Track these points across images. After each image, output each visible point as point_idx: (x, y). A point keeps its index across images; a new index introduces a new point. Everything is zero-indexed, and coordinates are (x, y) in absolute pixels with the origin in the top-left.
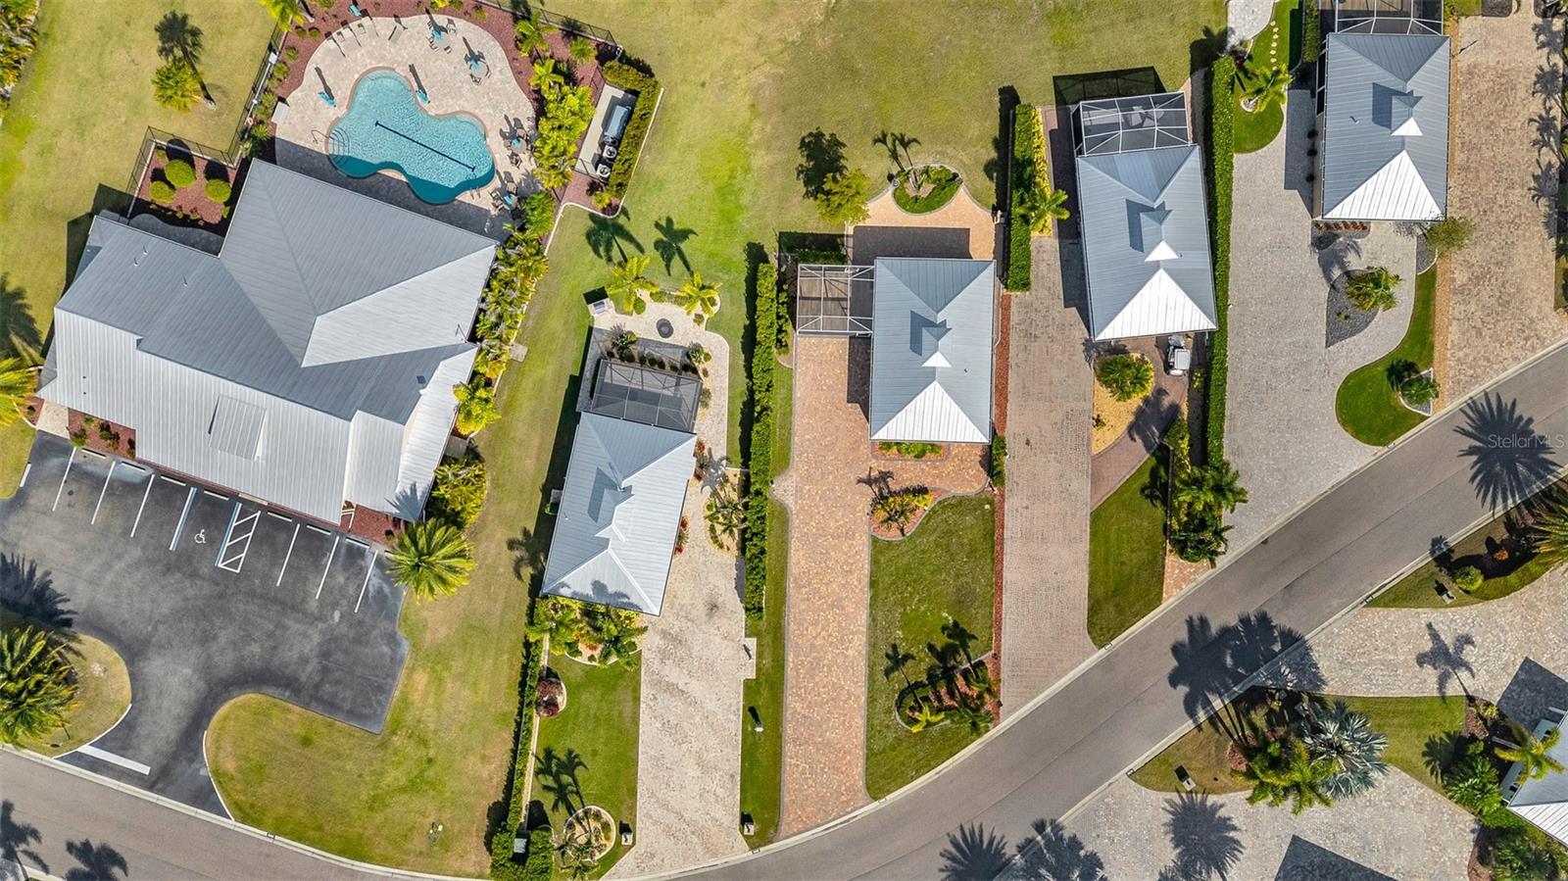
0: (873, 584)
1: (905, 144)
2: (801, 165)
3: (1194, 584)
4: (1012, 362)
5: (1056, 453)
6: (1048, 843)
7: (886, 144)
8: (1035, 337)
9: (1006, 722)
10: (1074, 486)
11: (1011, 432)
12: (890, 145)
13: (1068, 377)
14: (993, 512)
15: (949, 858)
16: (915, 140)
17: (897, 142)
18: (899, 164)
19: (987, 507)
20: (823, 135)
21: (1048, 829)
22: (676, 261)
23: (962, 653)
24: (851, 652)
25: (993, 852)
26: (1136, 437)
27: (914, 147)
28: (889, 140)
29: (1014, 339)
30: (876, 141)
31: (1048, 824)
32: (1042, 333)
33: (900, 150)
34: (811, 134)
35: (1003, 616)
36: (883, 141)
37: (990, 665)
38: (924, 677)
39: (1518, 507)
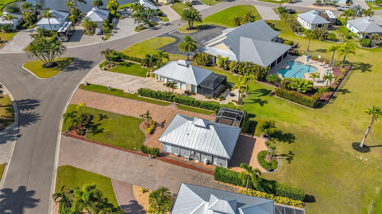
0: (130, 117)
2: (282, 132)
3: (52, 208)
4: (186, 169)
5: (142, 173)
6: (13, 137)
7: (289, 154)
8: (193, 179)
9: (60, 136)
10: (124, 176)
11: (159, 162)
12: (288, 155)
13: (171, 185)
14: (132, 149)
15: (35, 115)
16: (290, 162)
17: (289, 157)
18: (280, 156)
19: (135, 148)
21: (16, 138)
23: (92, 131)
24: (114, 109)
25: (26, 124)
26: (130, 203)
28: (291, 155)
29: (196, 172)
31: (17, 138)
32: (194, 182)
33: (286, 157)
35: (94, 144)
37: (81, 136)
38: (92, 121)
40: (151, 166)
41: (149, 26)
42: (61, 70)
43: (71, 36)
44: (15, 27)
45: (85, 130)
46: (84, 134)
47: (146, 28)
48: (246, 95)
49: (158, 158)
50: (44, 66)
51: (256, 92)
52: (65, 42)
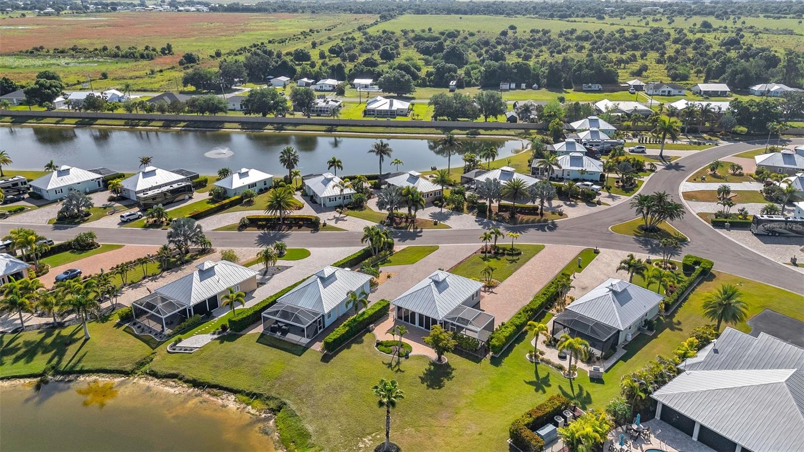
0: (510, 275)
1: (389, 364)
2: (448, 380)
6: (489, 226)
9: (483, 244)
10: (413, 270)
15: (525, 232)
16: (383, 363)
17: (393, 367)
20: (427, 385)
21: (487, 228)
22: (542, 376)
23: (487, 256)
24: (530, 266)
25: (509, 229)
26: (380, 271)
27: (387, 362)
30: (403, 372)
33: (394, 364)
34: (434, 389)
35: (465, 258)
36: (399, 370)
37: (480, 252)
38: (506, 256)
39: (283, 231)
42: (637, 236)
45: (489, 253)
48: (561, 372)
51: (576, 388)
52: (753, 233)
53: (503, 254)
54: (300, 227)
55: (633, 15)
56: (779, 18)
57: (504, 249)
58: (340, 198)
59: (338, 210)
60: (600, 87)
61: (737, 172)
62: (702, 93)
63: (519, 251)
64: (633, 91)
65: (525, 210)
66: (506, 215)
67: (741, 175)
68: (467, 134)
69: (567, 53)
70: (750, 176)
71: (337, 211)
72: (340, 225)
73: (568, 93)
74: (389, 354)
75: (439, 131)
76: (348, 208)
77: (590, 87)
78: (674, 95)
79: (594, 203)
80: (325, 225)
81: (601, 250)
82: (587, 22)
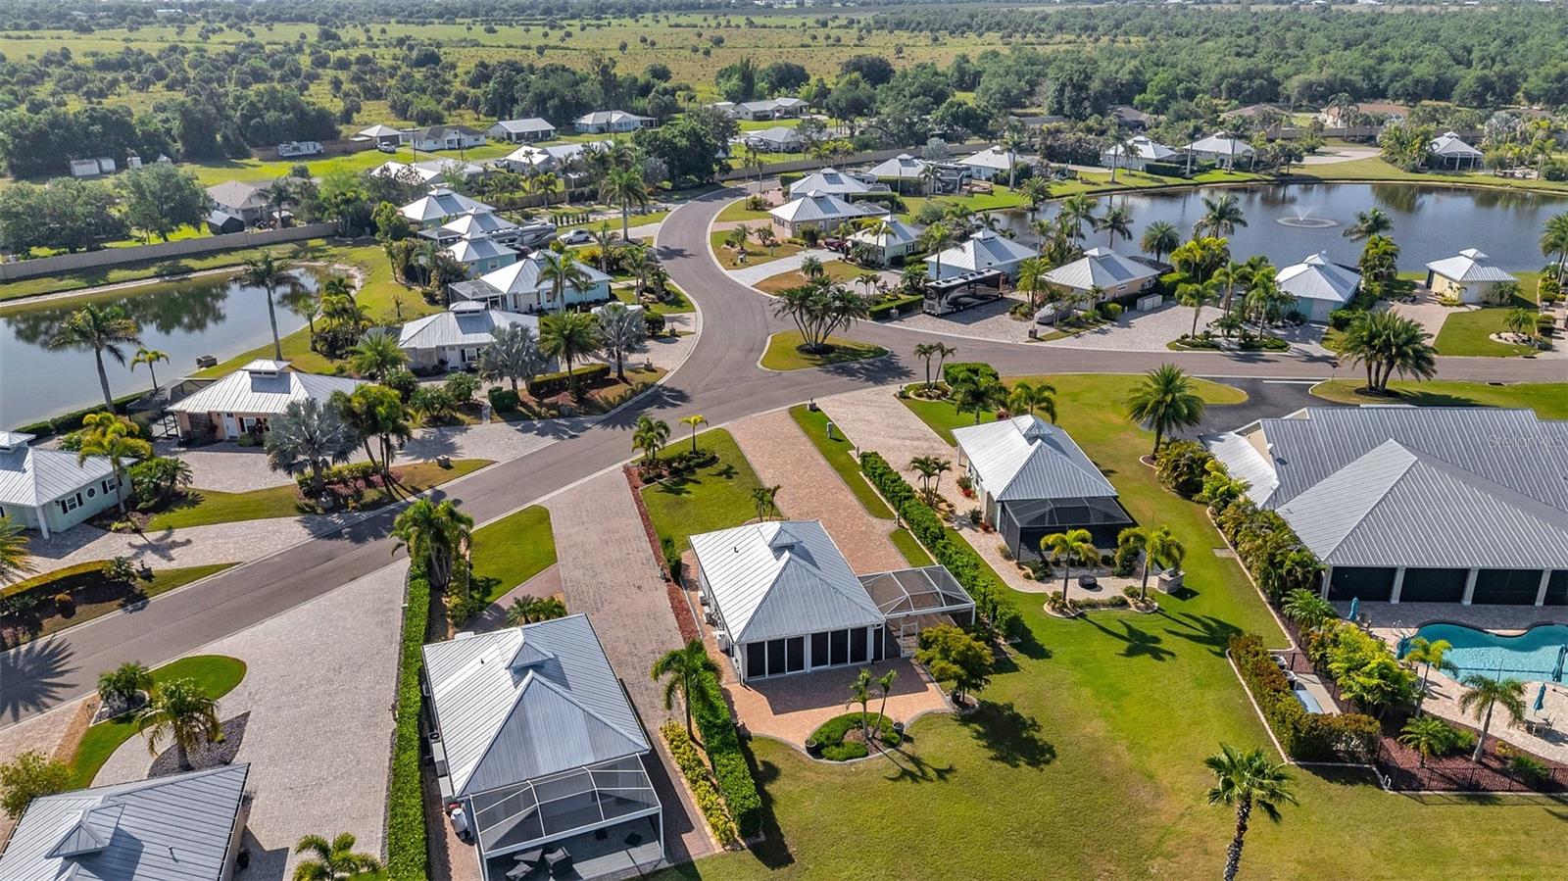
1: (905, 773)
2: (1038, 731)
4: (677, 633)
5: (605, 587)
6: (565, 432)
7: (935, 770)
9: (616, 466)
12: (928, 769)
16: (893, 780)
17: (919, 773)
18: (903, 753)
20: (1030, 764)
22: (1124, 632)
23: (668, 484)
24: (771, 470)
25: (611, 424)
27: (894, 772)
28: (932, 774)
30: (950, 770)
31: (567, 438)
33: (910, 767)
34: (1048, 762)
35: (635, 505)
36: (941, 774)
37: (639, 482)
38: (698, 470)
39: (17, 644)
40: (639, 588)
41: (1240, 345)
42: (819, 365)
43: (973, 307)
44: (886, 256)
45: (660, 476)
46: (647, 481)
47: (1216, 347)
48: (1133, 608)
49: (672, 583)
50: (801, 349)
51: (1188, 621)
52: (933, 315)
53: (690, 469)
54: (68, 611)
55: (147, 24)
56: (424, 24)
57: (681, 458)
58: (91, 493)
59: (116, 525)
60: (319, 146)
61: (768, 242)
62: (514, 138)
63: (708, 456)
64: (390, 148)
65: (585, 380)
66: (565, 399)
67: (775, 245)
68: (157, 275)
69: (119, 95)
70: (790, 242)
71: (118, 531)
72: (182, 559)
73: (254, 166)
74: (867, 754)
75: (69, 282)
76: (144, 511)
77: (295, 149)
78: (470, 147)
79: (665, 337)
80: (147, 575)
81: (819, 402)
82: (59, 38)
